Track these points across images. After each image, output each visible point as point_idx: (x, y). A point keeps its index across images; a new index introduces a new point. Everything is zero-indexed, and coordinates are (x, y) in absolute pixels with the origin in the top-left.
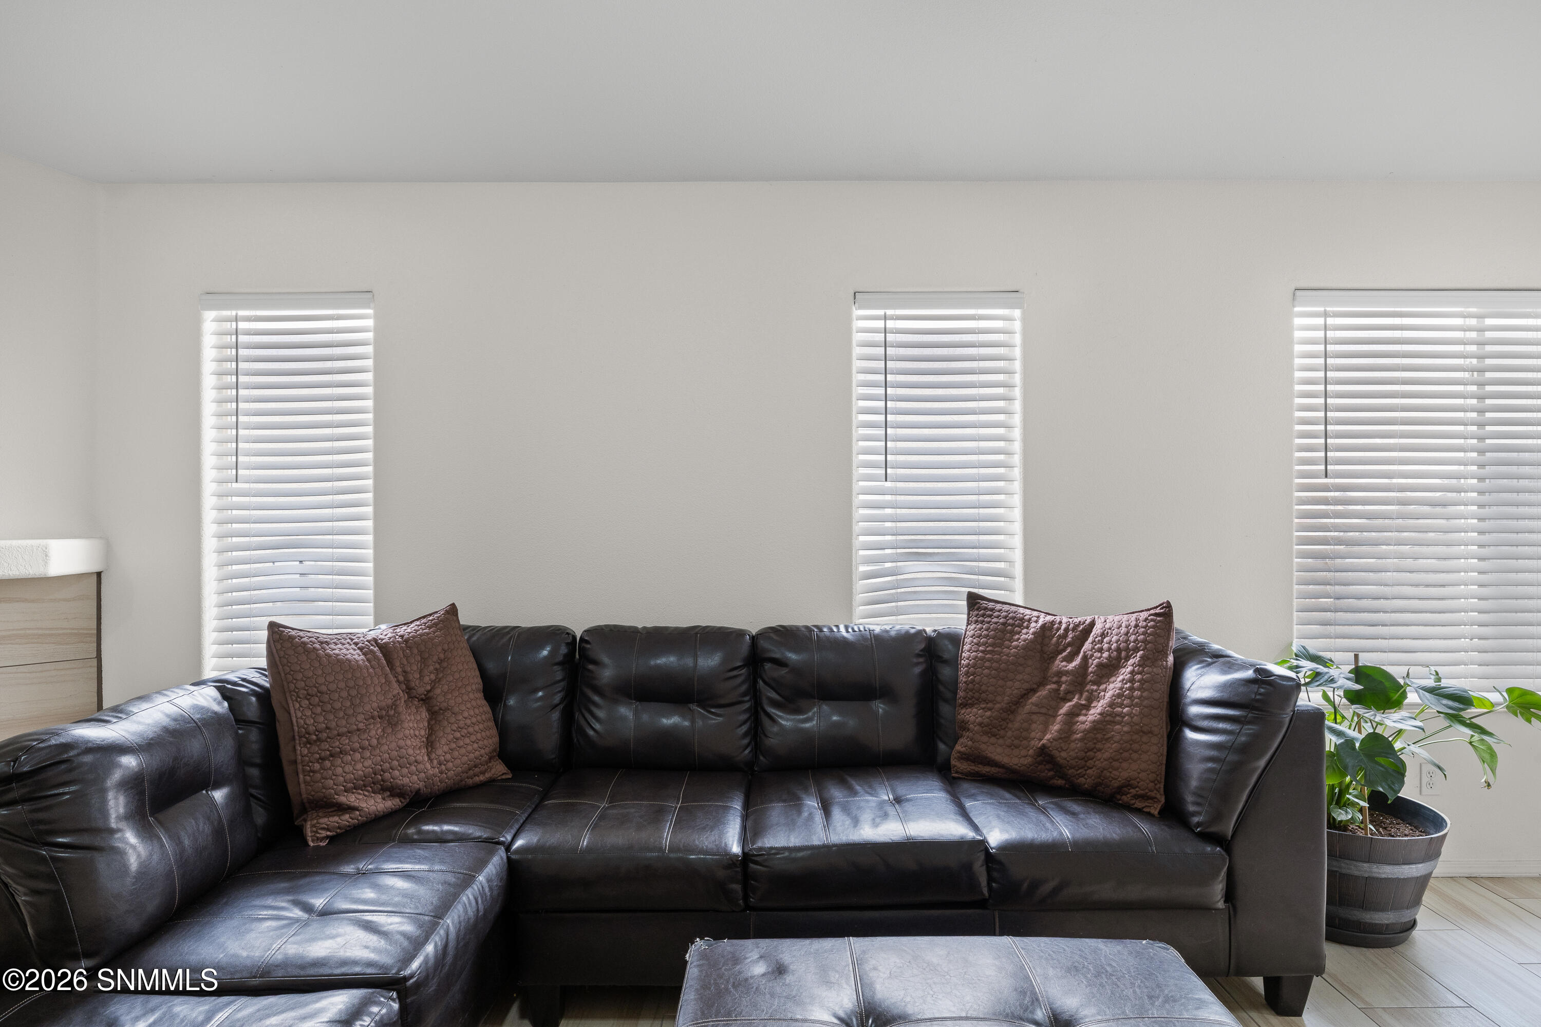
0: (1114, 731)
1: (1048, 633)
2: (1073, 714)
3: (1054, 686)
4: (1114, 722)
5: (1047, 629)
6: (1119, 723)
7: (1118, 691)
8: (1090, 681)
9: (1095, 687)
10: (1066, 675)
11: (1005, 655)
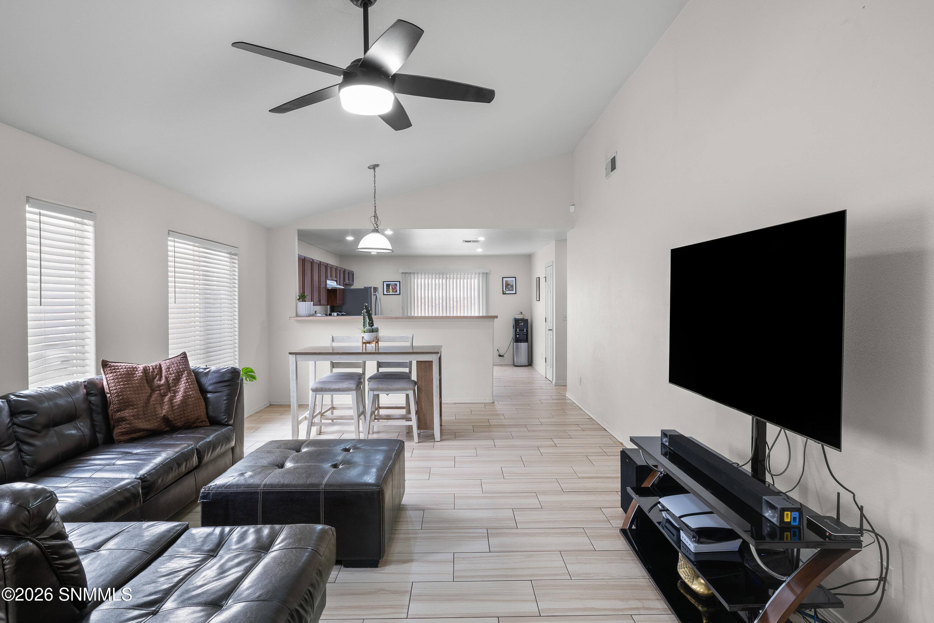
0: (189, 401)
1: (147, 372)
2: (171, 400)
3: (158, 392)
4: (188, 398)
5: (145, 370)
6: (190, 398)
7: (185, 387)
8: (172, 386)
9: (175, 388)
10: (162, 386)
11: (134, 384)
